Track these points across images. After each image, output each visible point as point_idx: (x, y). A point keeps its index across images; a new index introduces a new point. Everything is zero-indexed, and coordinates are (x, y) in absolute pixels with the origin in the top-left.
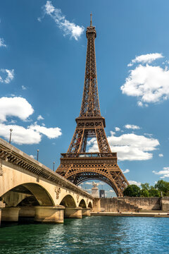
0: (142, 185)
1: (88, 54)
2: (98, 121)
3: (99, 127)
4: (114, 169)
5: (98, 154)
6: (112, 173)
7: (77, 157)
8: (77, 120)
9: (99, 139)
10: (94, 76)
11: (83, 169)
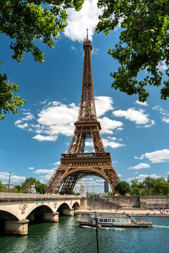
0: (133, 182)
1: (85, 65)
2: (94, 125)
3: (95, 130)
4: (107, 167)
5: (94, 154)
6: (106, 171)
7: (76, 156)
8: (75, 124)
9: (95, 141)
10: (90, 85)
11: (80, 168)
